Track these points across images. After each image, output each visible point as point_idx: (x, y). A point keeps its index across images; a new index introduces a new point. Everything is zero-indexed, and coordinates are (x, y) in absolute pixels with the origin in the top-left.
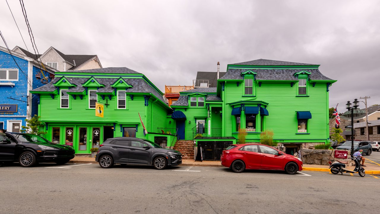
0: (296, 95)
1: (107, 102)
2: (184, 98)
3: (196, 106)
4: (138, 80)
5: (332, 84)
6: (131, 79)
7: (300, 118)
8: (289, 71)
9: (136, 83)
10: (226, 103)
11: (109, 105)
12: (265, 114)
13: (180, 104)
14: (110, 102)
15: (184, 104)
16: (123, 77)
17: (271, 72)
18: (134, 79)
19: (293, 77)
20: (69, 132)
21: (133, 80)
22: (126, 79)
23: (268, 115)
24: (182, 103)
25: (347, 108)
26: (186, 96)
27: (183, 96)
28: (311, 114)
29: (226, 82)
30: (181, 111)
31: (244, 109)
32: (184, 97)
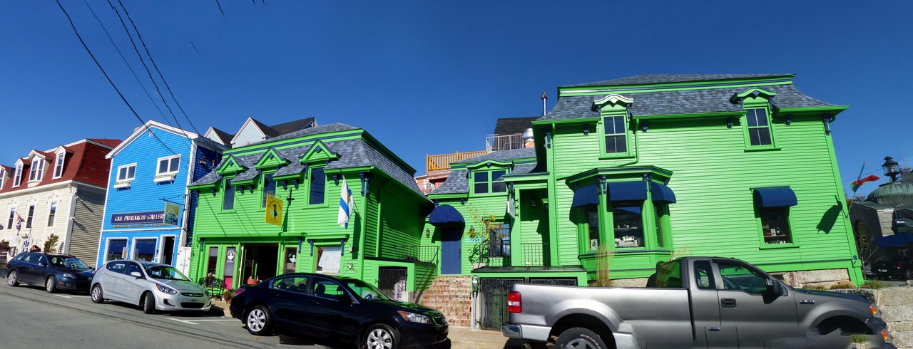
0: (744, 148)
1: (291, 194)
2: (459, 176)
3: (487, 192)
4: (353, 143)
5: (836, 116)
6: (339, 141)
7: (765, 205)
8: (718, 91)
9: (347, 148)
10: (556, 178)
11: (293, 199)
12: (666, 199)
13: (451, 189)
14: (295, 193)
15: (459, 189)
16: (323, 141)
17: (669, 97)
18: (345, 141)
19: (730, 105)
20: (229, 255)
21: (342, 143)
22: (329, 143)
23: (674, 201)
24: (454, 188)
25: (887, 175)
26: (464, 171)
27: (457, 172)
28: (795, 192)
29: (554, 125)
30: (452, 205)
31: (605, 188)
32: (460, 173)
